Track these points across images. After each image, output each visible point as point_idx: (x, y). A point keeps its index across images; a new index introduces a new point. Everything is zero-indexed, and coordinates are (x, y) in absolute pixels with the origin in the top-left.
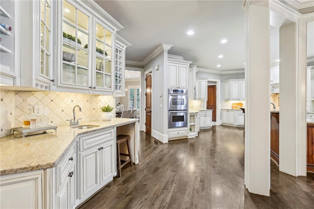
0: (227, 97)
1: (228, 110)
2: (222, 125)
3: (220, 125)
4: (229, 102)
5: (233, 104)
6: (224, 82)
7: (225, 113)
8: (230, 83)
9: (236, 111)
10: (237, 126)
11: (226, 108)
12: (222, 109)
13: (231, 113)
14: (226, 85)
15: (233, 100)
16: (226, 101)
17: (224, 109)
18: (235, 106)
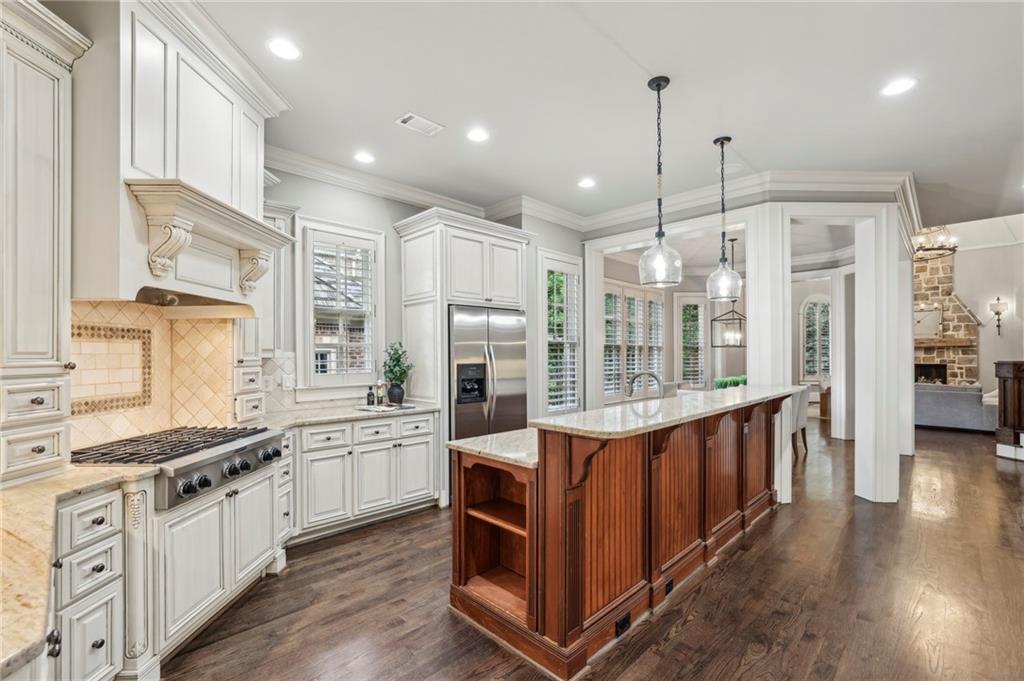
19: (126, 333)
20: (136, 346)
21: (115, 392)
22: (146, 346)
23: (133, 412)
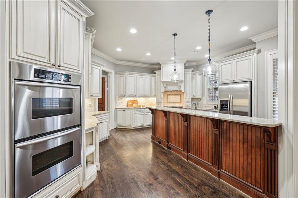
0: (122, 93)
1: (124, 110)
2: (116, 128)
3: (115, 129)
4: (123, 99)
5: (129, 101)
6: (118, 74)
7: (120, 113)
8: (126, 76)
9: (133, 110)
10: (134, 128)
11: (120, 107)
12: (117, 108)
13: (128, 113)
14: (121, 77)
15: (129, 96)
16: (120, 98)
17: (118, 107)
18: (130, 103)
19: (178, 95)
20: (179, 96)
21: (176, 101)
22: (181, 96)
23: (179, 104)
